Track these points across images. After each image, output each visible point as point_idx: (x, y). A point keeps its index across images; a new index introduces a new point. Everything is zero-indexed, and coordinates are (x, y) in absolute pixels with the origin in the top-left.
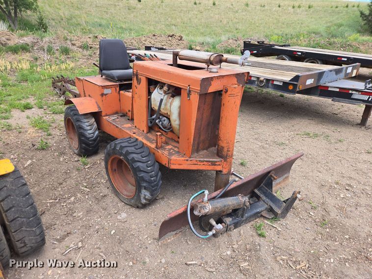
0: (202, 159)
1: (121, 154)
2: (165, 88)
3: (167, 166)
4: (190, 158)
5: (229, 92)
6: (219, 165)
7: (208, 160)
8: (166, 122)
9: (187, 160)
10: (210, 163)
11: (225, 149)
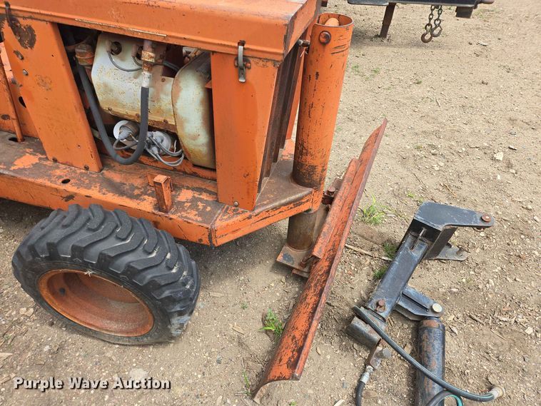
0: (277, 204)
2: (148, 55)
3: (205, 241)
4: (253, 209)
6: (307, 201)
7: (288, 199)
8: (166, 143)
9: (249, 218)
10: (292, 205)
11: (319, 169)
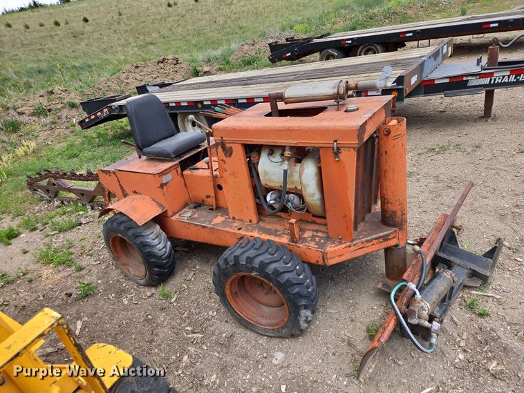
0: (369, 238)
1: (253, 269)
2: (287, 153)
3: (321, 262)
4: (352, 241)
5: (393, 134)
6: (394, 237)
7: (377, 236)
8: (296, 200)
9: (350, 246)
10: (381, 240)
11: (399, 213)
